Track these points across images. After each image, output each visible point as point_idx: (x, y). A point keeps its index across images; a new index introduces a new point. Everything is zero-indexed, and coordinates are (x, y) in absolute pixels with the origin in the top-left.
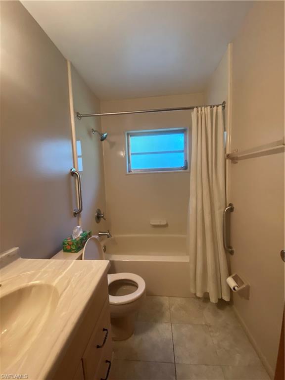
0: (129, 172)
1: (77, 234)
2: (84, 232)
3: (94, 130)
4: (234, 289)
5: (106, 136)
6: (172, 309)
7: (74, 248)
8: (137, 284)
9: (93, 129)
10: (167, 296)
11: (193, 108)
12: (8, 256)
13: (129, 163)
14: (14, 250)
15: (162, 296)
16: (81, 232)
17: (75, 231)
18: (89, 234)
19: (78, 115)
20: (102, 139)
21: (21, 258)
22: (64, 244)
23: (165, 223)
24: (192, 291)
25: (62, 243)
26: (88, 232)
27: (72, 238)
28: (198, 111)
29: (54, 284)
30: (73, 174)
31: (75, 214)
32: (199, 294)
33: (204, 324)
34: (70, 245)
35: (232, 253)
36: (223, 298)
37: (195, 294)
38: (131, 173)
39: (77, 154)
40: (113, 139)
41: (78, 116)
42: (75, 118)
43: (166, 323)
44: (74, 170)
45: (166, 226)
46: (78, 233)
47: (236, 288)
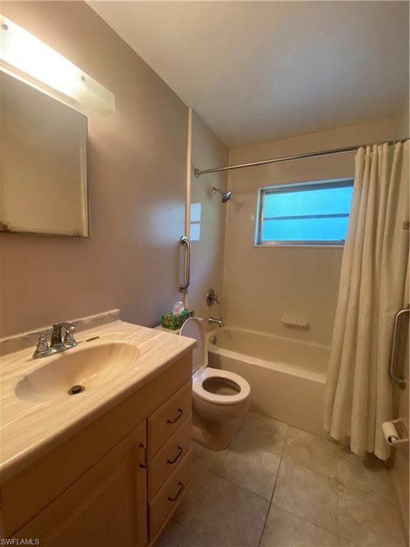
0: (258, 244)
1: (177, 310)
2: (185, 310)
3: (216, 188)
4: (390, 439)
5: (230, 195)
6: (289, 442)
7: (172, 324)
8: (239, 387)
9: (214, 188)
10: (286, 423)
11: (356, 148)
12: (110, 315)
13: (260, 231)
14: (116, 311)
15: (278, 420)
16: (183, 309)
17: (177, 306)
18: (191, 313)
19: (196, 172)
20: (225, 200)
21: (120, 321)
22: (163, 318)
23: (305, 324)
24: (325, 426)
25: (161, 318)
26: (190, 311)
27: (172, 314)
28: (365, 153)
29: (139, 346)
30: (183, 242)
31: (181, 289)
32: (334, 435)
33: (332, 476)
34: (169, 321)
35: (403, 386)
36: (375, 454)
37: (329, 433)
38: (260, 245)
39: (190, 219)
40: (241, 198)
41: (195, 174)
42: (191, 175)
43: (275, 454)
44: (184, 238)
45: (307, 328)
46: (179, 309)
47: (393, 439)
